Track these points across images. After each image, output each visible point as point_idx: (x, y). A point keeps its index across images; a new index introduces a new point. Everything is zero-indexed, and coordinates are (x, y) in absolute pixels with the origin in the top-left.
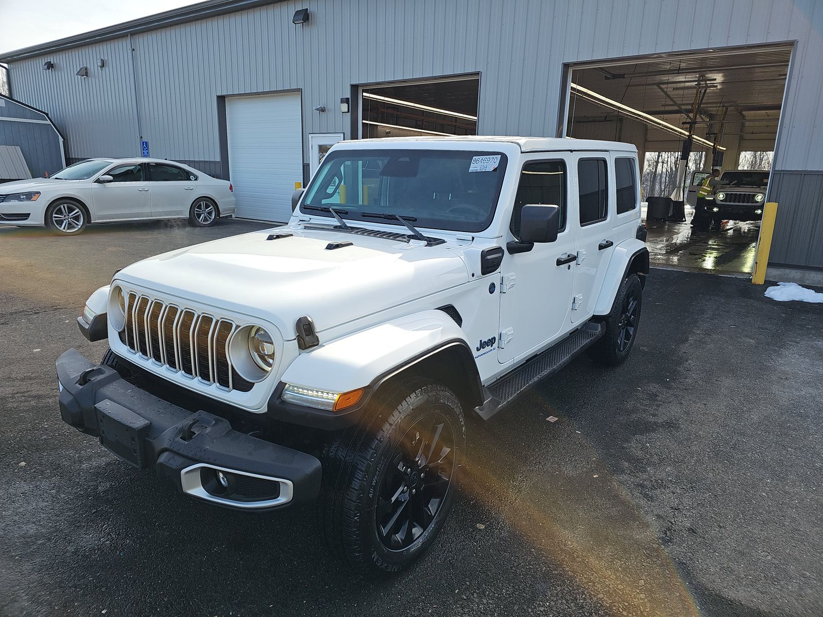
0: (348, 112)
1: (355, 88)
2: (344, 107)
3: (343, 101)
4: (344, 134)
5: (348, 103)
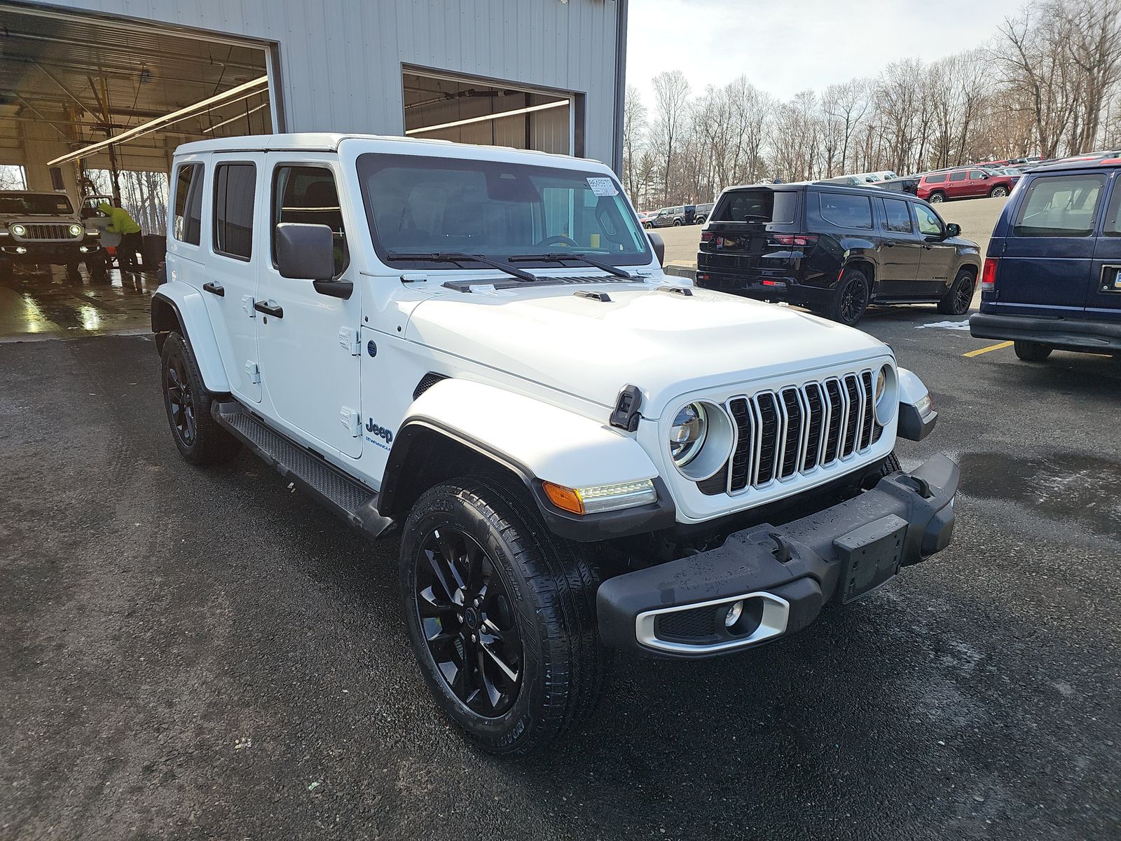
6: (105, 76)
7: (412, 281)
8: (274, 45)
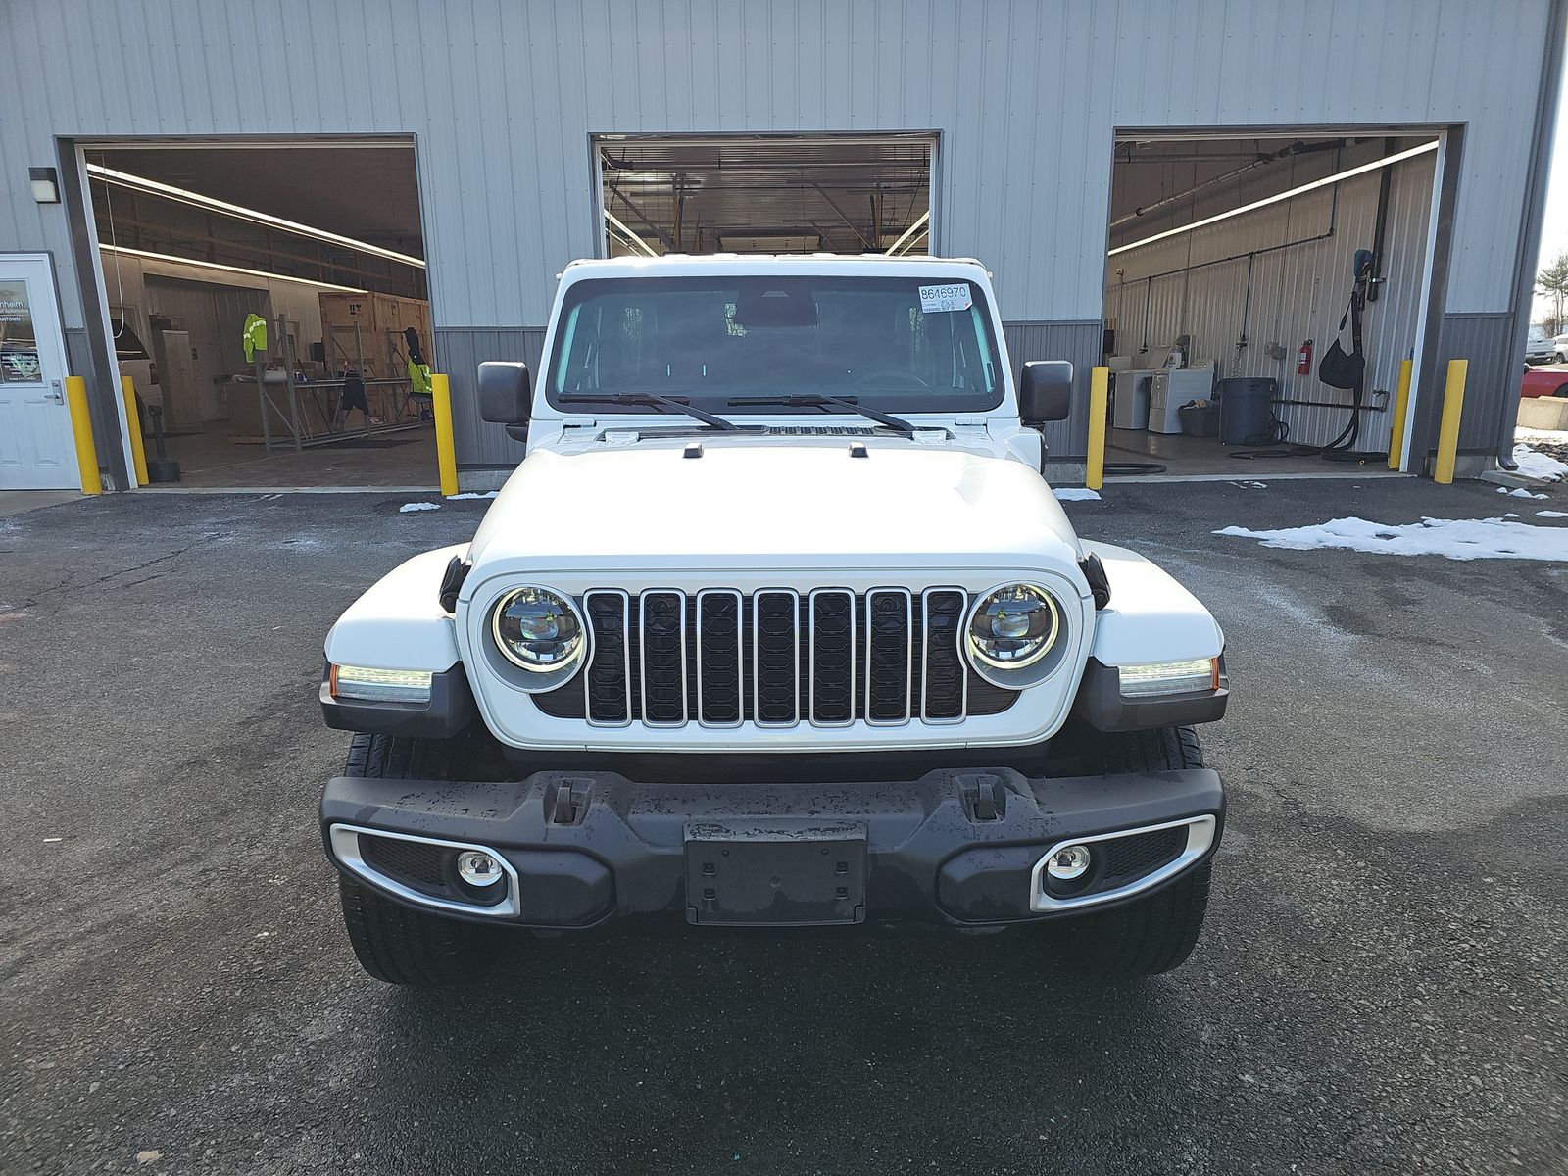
0: (58, 201)
1: (66, 145)
2: (45, 190)
3: (36, 174)
4: (51, 255)
5: (54, 181)
6: (881, 192)
7: (579, 426)
8: (937, 135)
